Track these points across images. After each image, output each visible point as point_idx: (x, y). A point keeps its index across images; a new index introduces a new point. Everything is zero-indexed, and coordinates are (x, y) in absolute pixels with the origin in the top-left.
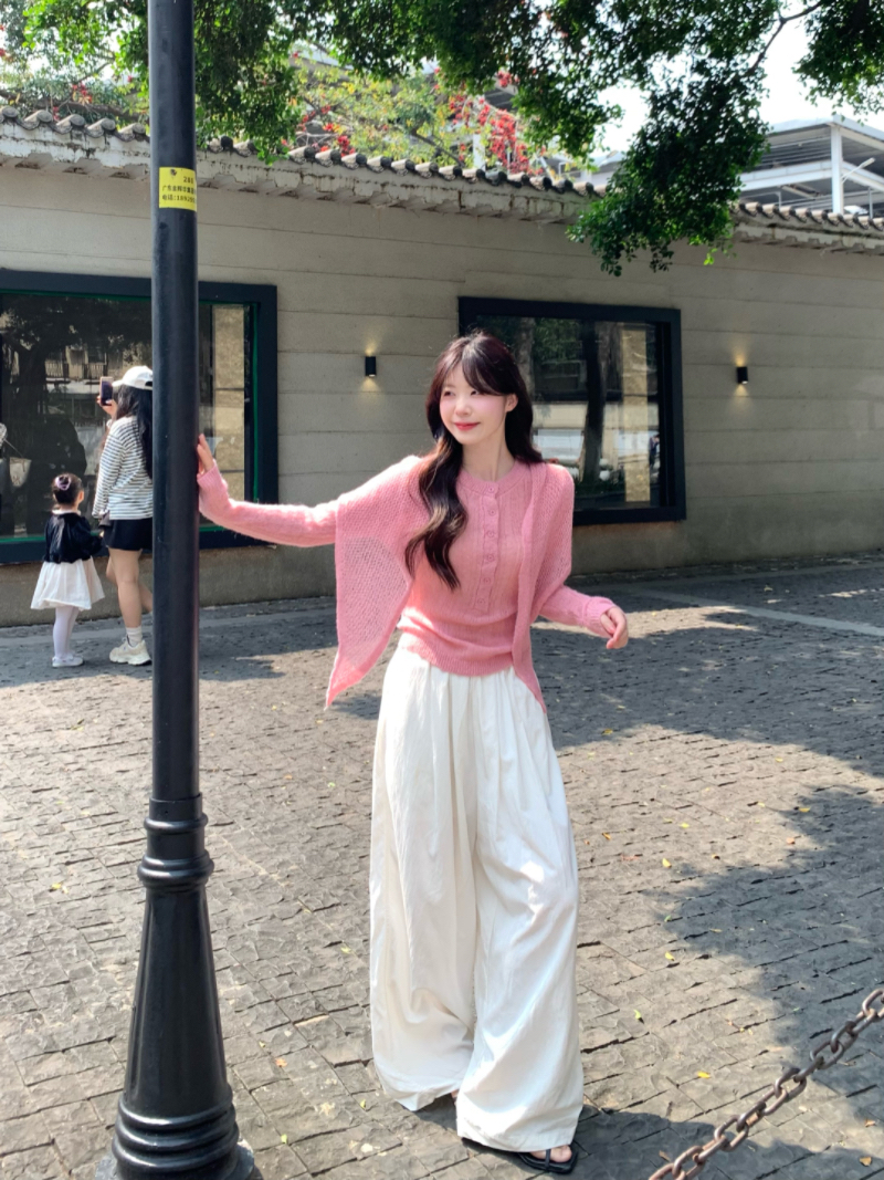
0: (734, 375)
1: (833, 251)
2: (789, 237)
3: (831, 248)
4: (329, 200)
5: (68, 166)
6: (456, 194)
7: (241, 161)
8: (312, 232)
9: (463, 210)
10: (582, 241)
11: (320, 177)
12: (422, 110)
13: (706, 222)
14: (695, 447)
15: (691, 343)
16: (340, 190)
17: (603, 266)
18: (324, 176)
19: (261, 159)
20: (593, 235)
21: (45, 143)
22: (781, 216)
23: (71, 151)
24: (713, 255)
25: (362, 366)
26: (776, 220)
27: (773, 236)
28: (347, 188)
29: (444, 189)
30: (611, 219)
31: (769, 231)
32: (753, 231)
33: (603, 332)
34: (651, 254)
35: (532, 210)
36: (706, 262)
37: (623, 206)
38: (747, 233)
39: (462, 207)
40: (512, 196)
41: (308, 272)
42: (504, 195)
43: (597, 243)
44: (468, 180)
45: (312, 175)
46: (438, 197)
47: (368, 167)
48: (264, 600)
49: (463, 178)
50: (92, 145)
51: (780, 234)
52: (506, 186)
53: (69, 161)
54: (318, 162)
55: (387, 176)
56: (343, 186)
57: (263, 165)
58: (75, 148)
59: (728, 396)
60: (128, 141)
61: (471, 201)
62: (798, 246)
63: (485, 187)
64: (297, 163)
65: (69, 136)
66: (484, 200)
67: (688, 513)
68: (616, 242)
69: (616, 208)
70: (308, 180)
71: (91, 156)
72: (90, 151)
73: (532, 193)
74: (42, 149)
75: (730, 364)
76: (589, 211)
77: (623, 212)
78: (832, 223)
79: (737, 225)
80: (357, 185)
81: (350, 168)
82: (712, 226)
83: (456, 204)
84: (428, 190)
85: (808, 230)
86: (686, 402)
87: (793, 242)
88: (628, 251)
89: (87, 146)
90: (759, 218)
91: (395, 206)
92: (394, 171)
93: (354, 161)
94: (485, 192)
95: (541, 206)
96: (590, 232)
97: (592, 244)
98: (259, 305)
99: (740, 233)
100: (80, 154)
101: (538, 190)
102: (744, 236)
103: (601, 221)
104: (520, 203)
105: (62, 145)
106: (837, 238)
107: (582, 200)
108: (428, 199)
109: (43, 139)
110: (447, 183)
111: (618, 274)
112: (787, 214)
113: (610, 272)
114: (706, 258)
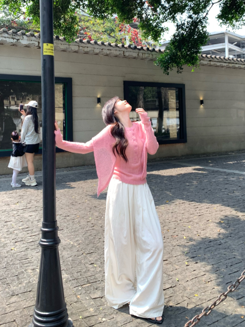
0: (200, 102)
1: (227, 68)
2: (214, 64)
3: (226, 67)
4: (87, 53)
5: (12, 44)
6: (122, 52)
7: (61, 42)
8: (82, 63)
9: (125, 56)
10: (158, 65)
11: (84, 47)
12: (112, 28)
13: (192, 60)
14: (189, 122)
15: (188, 93)
16: (90, 51)
17: (164, 72)
18: (85, 47)
19: (67, 42)
20: (161, 64)
21: (5, 37)
22: (212, 58)
23: (13, 40)
24: (194, 69)
25: (97, 101)
26: (211, 59)
27: (210, 64)
28: (92, 50)
29: (119, 51)
30: (166, 59)
31: (209, 62)
32: (205, 62)
33: (163, 90)
34: (177, 69)
35: (144, 57)
36: (192, 71)
37: (169, 56)
38: (203, 63)
39: (124, 56)
40: (138, 53)
41: (81, 74)
42: (136, 52)
43: (162, 66)
44: (126, 48)
45: (82, 47)
46: (118, 53)
47: (98, 44)
48: (69, 167)
49: (125, 47)
50: (18, 38)
51: (212, 63)
52: (136, 50)
53: (12, 43)
54: (83, 43)
55: (103, 47)
56: (91, 49)
57: (68, 43)
58: (14, 39)
59: (198, 108)
60: (29, 37)
61: (127, 54)
62: (217, 66)
63: (131, 50)
64: (77, 43)
65: (12, 35)
66: (131, 54)
67: (188, 141)
68: (167, 65)
69: (167, 56)
70: (81, 48)
71: (18, 41)
72: (18, 40)
73: (144, 52)
74: (4, 39)
75: (199, 99)
76: (160, 57)
77: (169, 57)
78: (226, 60)
79: (200, 61)
80: (95, 49)
81: (93, 45)
82: (194, 61)
83: (123, 55)
84: (115, 51)
85: (220, 62)
86: (187, 110)
87: (216, 65)
88: (171, 68)
89: (17, 38)
90: (206, 59)
91: (105, 55)
92: (105, 45)
93: (94, 43)
94: (131, 51)
95: (146, 55)
96: (160, 63)
97: (161, 66)
98: (67, 83)
99: (201, 63)
100: (15, 40)
101: (145, 51)
102: (202, 64)
103: (163, 60)
104: (140, 54)
105: (10, 38)
106: (228, 64)
107: (158, 54)
108: (115, 53)
109: (5, 36)
110: (120, 49)
111: (168, 74)
112: (214, 58)
113: (166, 74)
114: (192, 70)
